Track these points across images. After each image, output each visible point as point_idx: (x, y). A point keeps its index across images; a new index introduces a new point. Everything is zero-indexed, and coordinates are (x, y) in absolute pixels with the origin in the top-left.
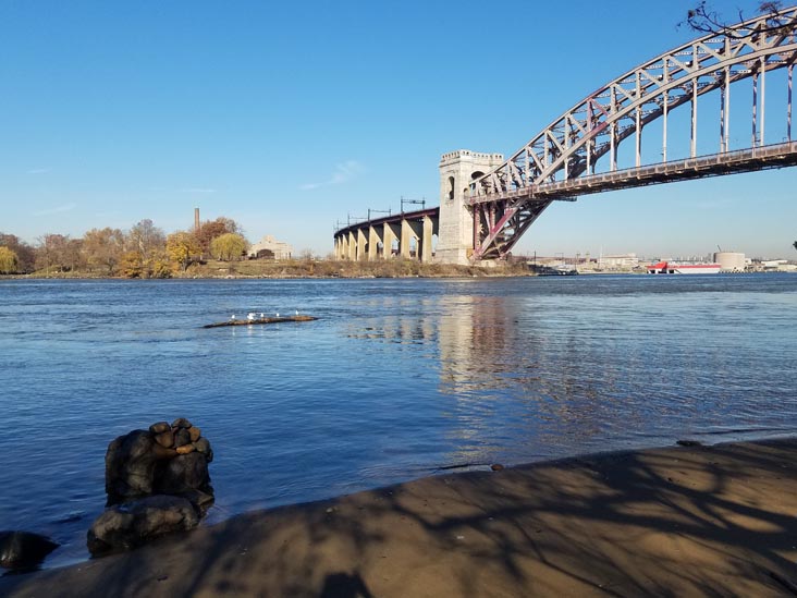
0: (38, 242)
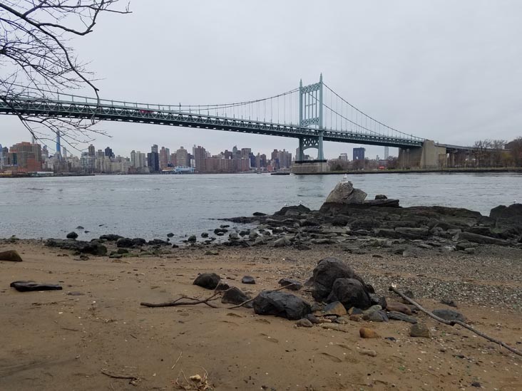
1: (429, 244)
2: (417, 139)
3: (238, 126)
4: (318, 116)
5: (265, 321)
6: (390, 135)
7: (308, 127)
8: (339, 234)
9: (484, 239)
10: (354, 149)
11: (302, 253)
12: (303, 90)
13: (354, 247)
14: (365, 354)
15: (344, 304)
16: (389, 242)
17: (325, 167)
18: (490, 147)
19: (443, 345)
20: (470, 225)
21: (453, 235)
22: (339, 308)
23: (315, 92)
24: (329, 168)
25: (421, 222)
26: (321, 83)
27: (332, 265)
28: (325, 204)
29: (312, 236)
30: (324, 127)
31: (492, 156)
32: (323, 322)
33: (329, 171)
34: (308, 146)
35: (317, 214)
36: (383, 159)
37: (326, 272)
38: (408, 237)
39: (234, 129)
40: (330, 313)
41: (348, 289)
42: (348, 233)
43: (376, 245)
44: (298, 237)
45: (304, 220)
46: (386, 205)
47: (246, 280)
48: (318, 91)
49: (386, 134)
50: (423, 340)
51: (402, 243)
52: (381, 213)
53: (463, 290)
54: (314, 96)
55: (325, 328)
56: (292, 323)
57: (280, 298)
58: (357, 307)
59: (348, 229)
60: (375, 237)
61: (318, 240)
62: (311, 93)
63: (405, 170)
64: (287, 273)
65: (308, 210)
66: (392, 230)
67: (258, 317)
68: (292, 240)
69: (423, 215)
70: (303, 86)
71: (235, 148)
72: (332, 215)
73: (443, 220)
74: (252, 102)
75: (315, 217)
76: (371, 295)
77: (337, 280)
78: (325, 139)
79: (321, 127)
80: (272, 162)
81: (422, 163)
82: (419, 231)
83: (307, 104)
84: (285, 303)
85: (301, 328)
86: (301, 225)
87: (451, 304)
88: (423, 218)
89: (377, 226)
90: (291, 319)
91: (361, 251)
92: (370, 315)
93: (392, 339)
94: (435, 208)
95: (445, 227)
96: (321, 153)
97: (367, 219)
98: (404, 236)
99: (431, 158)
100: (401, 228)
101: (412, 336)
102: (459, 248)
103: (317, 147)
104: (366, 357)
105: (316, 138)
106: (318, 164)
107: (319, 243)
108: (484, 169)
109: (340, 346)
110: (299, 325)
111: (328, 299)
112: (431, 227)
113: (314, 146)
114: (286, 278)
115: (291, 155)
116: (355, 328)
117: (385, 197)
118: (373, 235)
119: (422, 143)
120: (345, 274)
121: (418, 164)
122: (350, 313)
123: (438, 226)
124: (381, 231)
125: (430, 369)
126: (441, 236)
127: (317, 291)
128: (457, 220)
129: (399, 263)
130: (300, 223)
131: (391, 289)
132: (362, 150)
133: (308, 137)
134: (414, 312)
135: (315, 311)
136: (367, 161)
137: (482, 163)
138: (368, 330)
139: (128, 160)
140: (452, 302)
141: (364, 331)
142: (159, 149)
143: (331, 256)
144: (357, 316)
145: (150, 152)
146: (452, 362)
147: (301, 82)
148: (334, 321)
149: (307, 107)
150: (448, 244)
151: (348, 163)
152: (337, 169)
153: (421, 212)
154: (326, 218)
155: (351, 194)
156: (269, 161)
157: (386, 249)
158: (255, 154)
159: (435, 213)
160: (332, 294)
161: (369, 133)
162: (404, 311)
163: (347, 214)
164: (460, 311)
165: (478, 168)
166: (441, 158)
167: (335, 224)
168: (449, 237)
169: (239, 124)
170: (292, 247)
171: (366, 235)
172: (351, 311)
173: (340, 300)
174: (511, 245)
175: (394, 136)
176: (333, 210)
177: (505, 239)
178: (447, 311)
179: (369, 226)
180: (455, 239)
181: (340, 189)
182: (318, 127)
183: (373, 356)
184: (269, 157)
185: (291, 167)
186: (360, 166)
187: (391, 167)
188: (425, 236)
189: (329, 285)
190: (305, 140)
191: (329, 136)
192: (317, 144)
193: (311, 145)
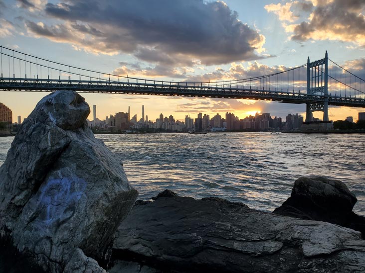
3: (260, 96)
7: (315, 94)
10: (360, 114)
12: (310, 65)
17: (330, 127)
24: (333, 127)
26: (326, 58)
30: (329, 94)
34: (314, 110)
48: (324, 65)
70: (311, 62)
78: (330, 104)
79: (326, 94)
80: (286, 123)
83: (314, 76)
96: (326, 115)
103: (322, 110)
105: (322, 103)
106: (323, 125)
113: (319, 110)
133: (314, 102)
139: (183, 123)
142: (203, 115)
145: (197, 118)
147: (308, 59)
149: (314, 79)
158: (273, 118)
182: (323, 94)
190: (311, 105)
191: (333, 101)
192: (322, 108)
193: (317, 109)
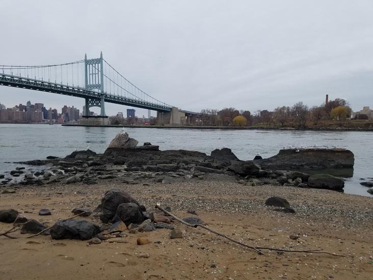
0: (255, 114)
1: (178, 174)
2: (168, 106)
3: (32, 85)
4: (100, 83)
5: (62, 244)
6: (151, 102)
7: (93, 90)
8: (119, 171)
9: (209, 170)
10: (127, 110)
11: (91, 186)
12: (87, 62)
13: (130, 180)
14: (141, 257)
15: (125, 222)
16: (153, 175)
17: (106, 121)
18: (209, 114)
19: (191, 242)
20: (200, 161)
21: (191, 168)
22: (121, 226)
23: (97, 65)
24: (110, 122)
25: (172, 160)
26: (101, 58)
27: (116, 194)
28: (108, 149)
29: (98, 173)
30: (105, 92)
31: (211, 119)
32: (110, 238)
33: (110, 125)
34: (93, 105)
35: (102, 157)
36: (147, 118)
37: (113, 200)
38: (165, 170)
39: (28, 87)
40: (115, 230)
41: (129, 210)
42: (126, 170)
43: (145, 177)
44: (87, 175)
45: (92, 161)
46: (151, 149)
47: (43, 213)
48: (100, 65)
49: (149, 101)
50: (178, 240)
51: (161, 175)
52: (147, 155)
53: (199, 203)
54: (97, 67)
55: (111, 242)
56: (85, 243)
57: (74, 225)
58: (134, 223)
59: (125, 167)
60: (144, 171)
61: (103, 176)
62: (94, 65)
63: (161, 126)
64: (79, 204)
65: (94, 154)
66: (155, 166)
67: (55, 242)
68: (82, 177)
69: (173, 156)
71: (29, 102)
72: (113, 157)
73: (185, 159)
74: (45, 67)
75: (100, 159)
76: (144, 213)
77: (120, 205)
78: (106, 100)
79: (102, 91)
80: (62, 116)
81: (171, 122)
82: (171, 166)
83: (91, 73)
84: (78, 228)
85: (92, 245)
86: (90, 165)
87: (193, 213)
88: (173, 158)
89: (145, 164)
90: (83, 239)
91: (134, 182)
92: (144, 227)
93: (159, 242)
94: (180, 151)
95: (187, 163)
96: (103, 111)
97: (139, 159)
98: (162, 170)
99: (177, 119)
100: (161, 165)
101: (172, 238)
102: (195, 176)
103: (100, 106)
104: (143, 259)
105: (99, 99)
106: (101, 119)
107: (104, 178)
108: (206, 127)
109: (123, 254)
110: (91, 243)
111: (113, 220)
112: (178, 164)
113: (97, 105)
114: (78, 208)
115: (78, 110)
116: (134, 238)
117: (150, 144)
118: (143, 170)
119: (171, 109)
120: (126, 200)
121: (169, 123)
122: (129, 228)
123: (182, 162)
124: (148, 168)
125: (185, 260)
126: (185, 169)
127: (105, 215)
128: (194, 158)
129: (160, 189)
130: (88, 164)
131: (157, 207)
132: (133, 111)
133: (93, 98)
134: (171, 221)
135: (103, 231)
136: (137, 119)
137: (206, 124)
138: (143, 239)
140: (194, 212)
141: (140, 240)
143: (113, 187)
144: (134, 229)
146: (197, 252)
147: (86, 56)
148: (118, 236)
150: (189, 174)
151: (123, 119)
152: (115, 123)
153: (172, 154)
154: (109, 159)
155: (127, 142)
156: (60, 115)
157: (152, 180)
158: (47, 109)
159: (180, 154)
160: (116, 216)
161: (137, 99)
162: (165, 222)
163: (125, 157)
164: (199, 217)
165: (203, 127)
166: (182, 119)
167: (116, 163)
168: (188, 169)
169: (32, 83)
170: (82, 183)
171: (138, 170)
172: (130, 226)
173: (122, 220)
174: (223, 173)
175: (154, 103)
176: (114, 153)
177: (220, 169)
178: (191, 218)
179: (140, 164)
180: (192, 170)
181: (119, 138)
182: (100, 92)
183: (147, 257)
184: (60, 112)
185: (79, 120)
186: (132, 122)
187: (152, 124)
188: (175, 169)
189: (114, 210)
190: (90, 100)
191: (109, 99)
192: (100, 104)
193: (95, 104)
